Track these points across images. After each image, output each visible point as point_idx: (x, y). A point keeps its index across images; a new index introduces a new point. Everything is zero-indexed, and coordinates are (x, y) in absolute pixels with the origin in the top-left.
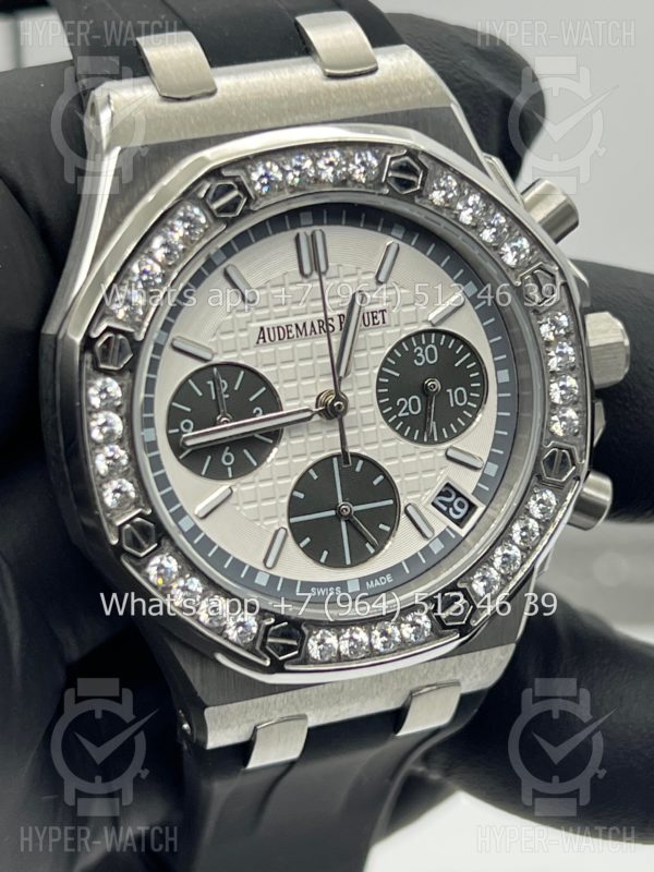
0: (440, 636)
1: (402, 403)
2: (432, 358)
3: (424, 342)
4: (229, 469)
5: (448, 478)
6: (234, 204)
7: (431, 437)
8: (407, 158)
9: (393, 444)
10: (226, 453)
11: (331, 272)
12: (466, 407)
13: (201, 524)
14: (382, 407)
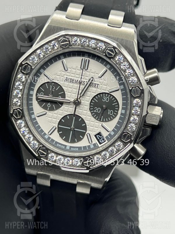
0: (82, 167)
2: (107, 100)
3: (106, 96)
4: (48, 108)
5: (100, 131)
6: (66, 45)
7: (100, 119)
8: (112, 48)
9: (90, 117)
10: (49, 104)
11: (88, 70)
12: (112, 116)
13: (37, 118)
14: (90, 107)
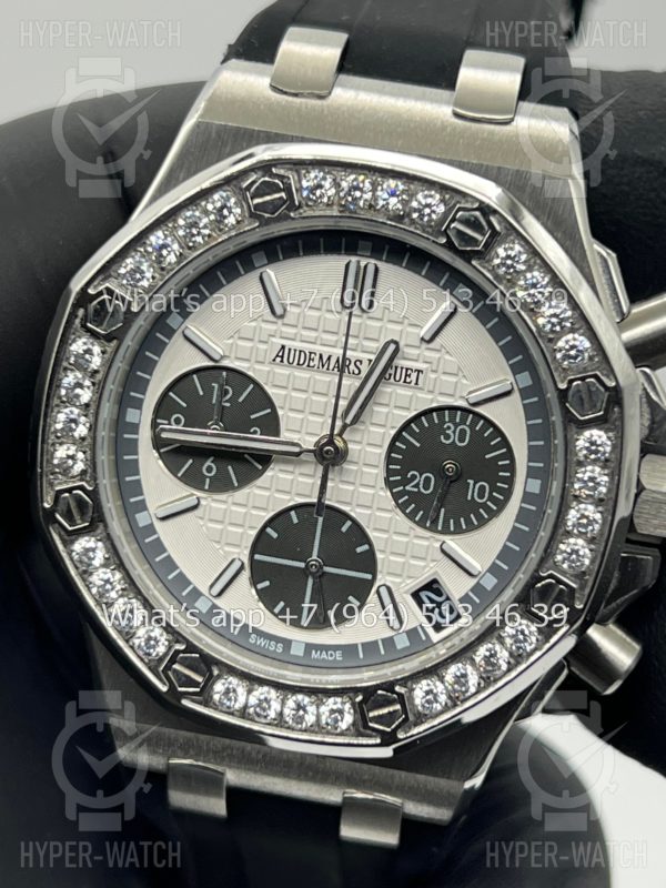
0: (360, 734)
1: (414, 477)
2: (462, 440)
3: (458, 420)
4: (208, 480)
5: (436, 573)
6: (274, 205)
7: (435, 521)
8: (477, 213)
9: (388, 515)
10: (209, 463)
12: (484, 506)
13: (158, 525)
14: (389, 473)
